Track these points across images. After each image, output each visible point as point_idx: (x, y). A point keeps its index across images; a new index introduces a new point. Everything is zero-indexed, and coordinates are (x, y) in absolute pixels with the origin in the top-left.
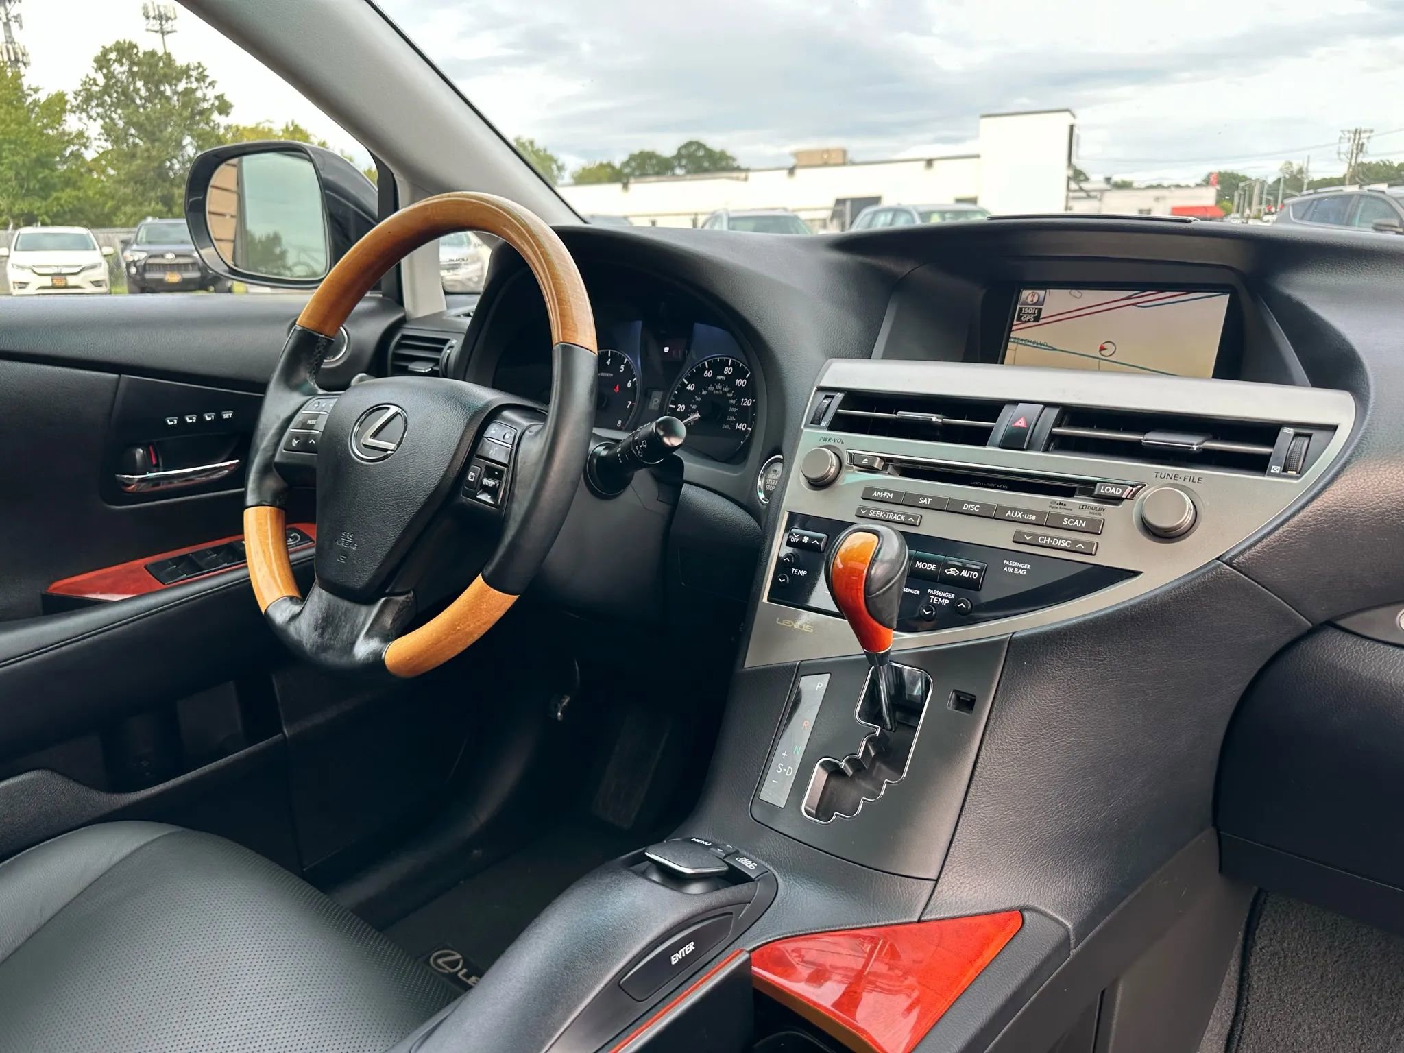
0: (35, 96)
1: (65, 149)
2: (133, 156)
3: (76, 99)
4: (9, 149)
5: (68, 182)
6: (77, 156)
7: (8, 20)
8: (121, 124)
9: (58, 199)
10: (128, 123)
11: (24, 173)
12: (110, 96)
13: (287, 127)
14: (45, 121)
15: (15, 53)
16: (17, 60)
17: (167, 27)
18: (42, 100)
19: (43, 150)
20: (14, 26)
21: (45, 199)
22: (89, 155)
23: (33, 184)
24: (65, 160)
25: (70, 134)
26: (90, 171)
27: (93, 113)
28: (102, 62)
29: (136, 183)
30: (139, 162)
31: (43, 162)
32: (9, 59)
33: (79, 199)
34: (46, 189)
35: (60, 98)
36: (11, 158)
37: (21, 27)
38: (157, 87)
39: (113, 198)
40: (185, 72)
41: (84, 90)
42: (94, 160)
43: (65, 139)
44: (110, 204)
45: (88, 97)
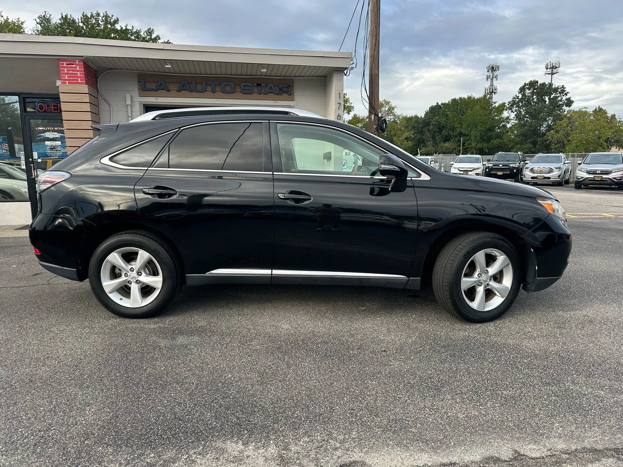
0: (494, 105)
1: (500, 124)
2: (525, 125)
3: (508, 105)
4: (480, 125)
5: (499, 136)
6: (504, 126)
7: (493, 77)
8: (523, 113)
9: (493, 143)
10: (527, 113)
11: (483, 134)
12: (522, 103)
13: (596, 109)
14: (496, 114)
15: (493, 89)
16: (492, 92)
17: (554, 71)
18: (497, 106)
19: (491, 125)
20: (494, 79)
21: (488, 143)
22: (509, 126)
23: (486, 138)
24: (499, 128)
25: (504, 118)
26: (508, 132)
27: (514, 110)
28: (522, 90)
29: (523, 136)
30: (527, 128)
31: (491, 129)
32: (490, 92)
33: (501, 143)
34: (489, 139)
35: (503, 105)
36: (480, 128)
37: (497, 79)
38: (542, 97)
39: (513, 142)
40: (556, 90)
41: (512, 101)
42: (510, 128)
43: (502, 120)
44: (512, 144)
45: (513, 103)
